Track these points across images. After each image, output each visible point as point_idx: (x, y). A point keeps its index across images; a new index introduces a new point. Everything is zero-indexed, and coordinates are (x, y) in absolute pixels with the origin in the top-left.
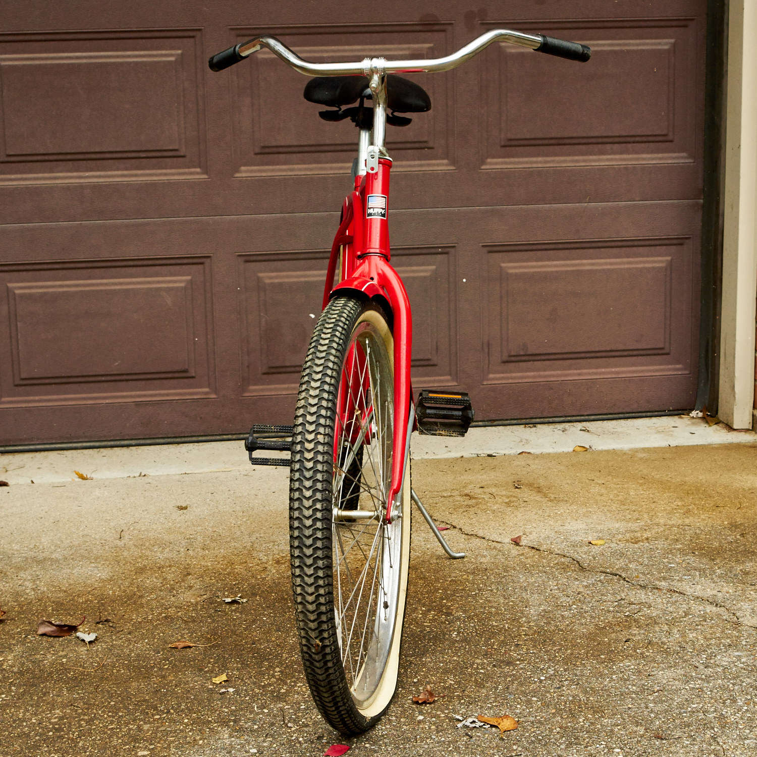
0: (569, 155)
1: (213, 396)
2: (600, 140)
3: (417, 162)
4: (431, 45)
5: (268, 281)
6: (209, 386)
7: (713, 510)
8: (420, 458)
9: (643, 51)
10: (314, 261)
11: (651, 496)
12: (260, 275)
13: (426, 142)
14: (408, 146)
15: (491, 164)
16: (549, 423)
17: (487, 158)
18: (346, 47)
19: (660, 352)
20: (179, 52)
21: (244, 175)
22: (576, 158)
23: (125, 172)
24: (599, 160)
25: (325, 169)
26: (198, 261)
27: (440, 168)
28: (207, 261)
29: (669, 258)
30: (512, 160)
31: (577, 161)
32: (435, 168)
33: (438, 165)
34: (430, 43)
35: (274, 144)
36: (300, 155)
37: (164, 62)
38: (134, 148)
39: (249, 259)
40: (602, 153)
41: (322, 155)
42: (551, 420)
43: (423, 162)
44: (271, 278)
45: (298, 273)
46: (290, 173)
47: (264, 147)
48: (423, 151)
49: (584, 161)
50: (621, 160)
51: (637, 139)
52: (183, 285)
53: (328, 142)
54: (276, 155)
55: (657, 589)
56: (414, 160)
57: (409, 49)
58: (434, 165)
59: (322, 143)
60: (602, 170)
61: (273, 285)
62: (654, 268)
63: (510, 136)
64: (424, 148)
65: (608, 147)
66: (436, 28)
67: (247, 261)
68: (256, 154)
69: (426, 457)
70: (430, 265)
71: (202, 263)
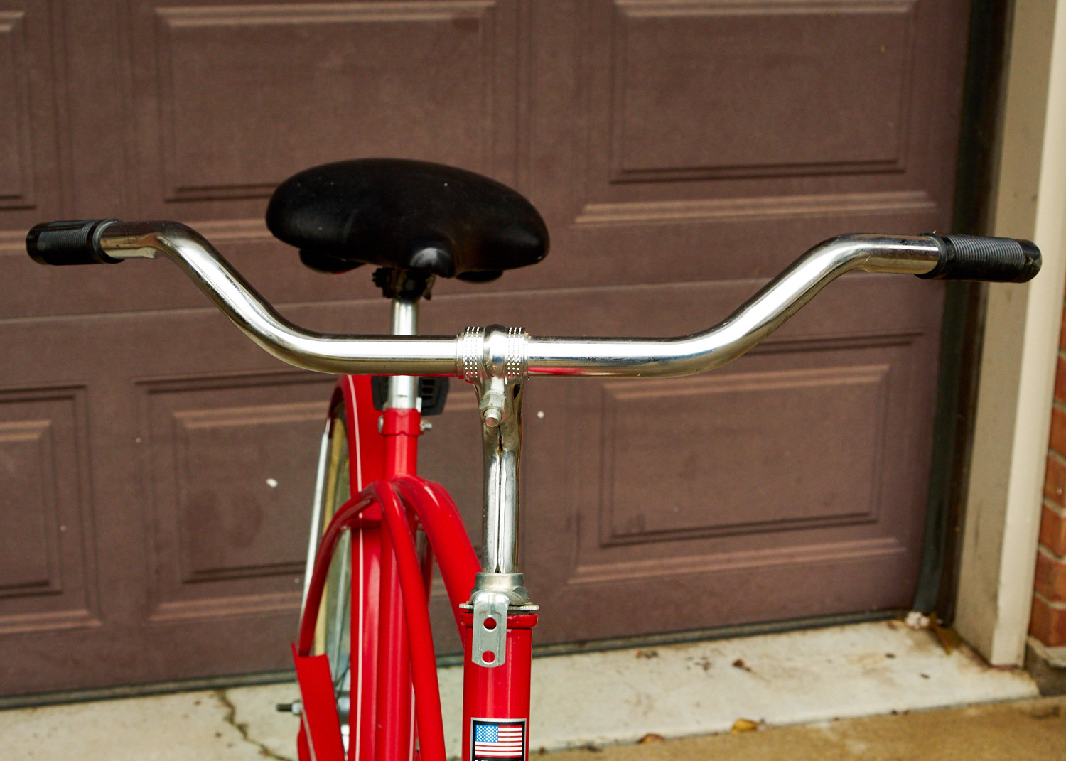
0: (728, 195)
1: (95, 623)
2: (782, 171)
4: (492, 3)
5: (191, 426)
6: (88, 606)
9: (863, 16)
12: (178, 415)
15: (592, 213)
16: (676, 642)
17: (587, 202)
19: (862, 519)
20: (19, 15)
22: (740, 201)
24: (779, 206)
26: (65, 393)
28: (80, 394)
29: (885, 367)
30: (629, 206)
31: (742, 207)
35: (201, 183)
39: (156, 388)
40: (784, 192)
42: (679, 636)
44: (196, 420)
45: (249, 410)
47: (181, 190)
49: (754, 207)
50: (818, 204)
51: (846, 168)
52: (35, 436)
57: (451, 10)
60: (783, 222)
61: (201, 433)
62: (860, 385)
63: (628, 165)
65: (795, 182)
67: (152, 392)
68: (168, 201)
71: (71, 398)
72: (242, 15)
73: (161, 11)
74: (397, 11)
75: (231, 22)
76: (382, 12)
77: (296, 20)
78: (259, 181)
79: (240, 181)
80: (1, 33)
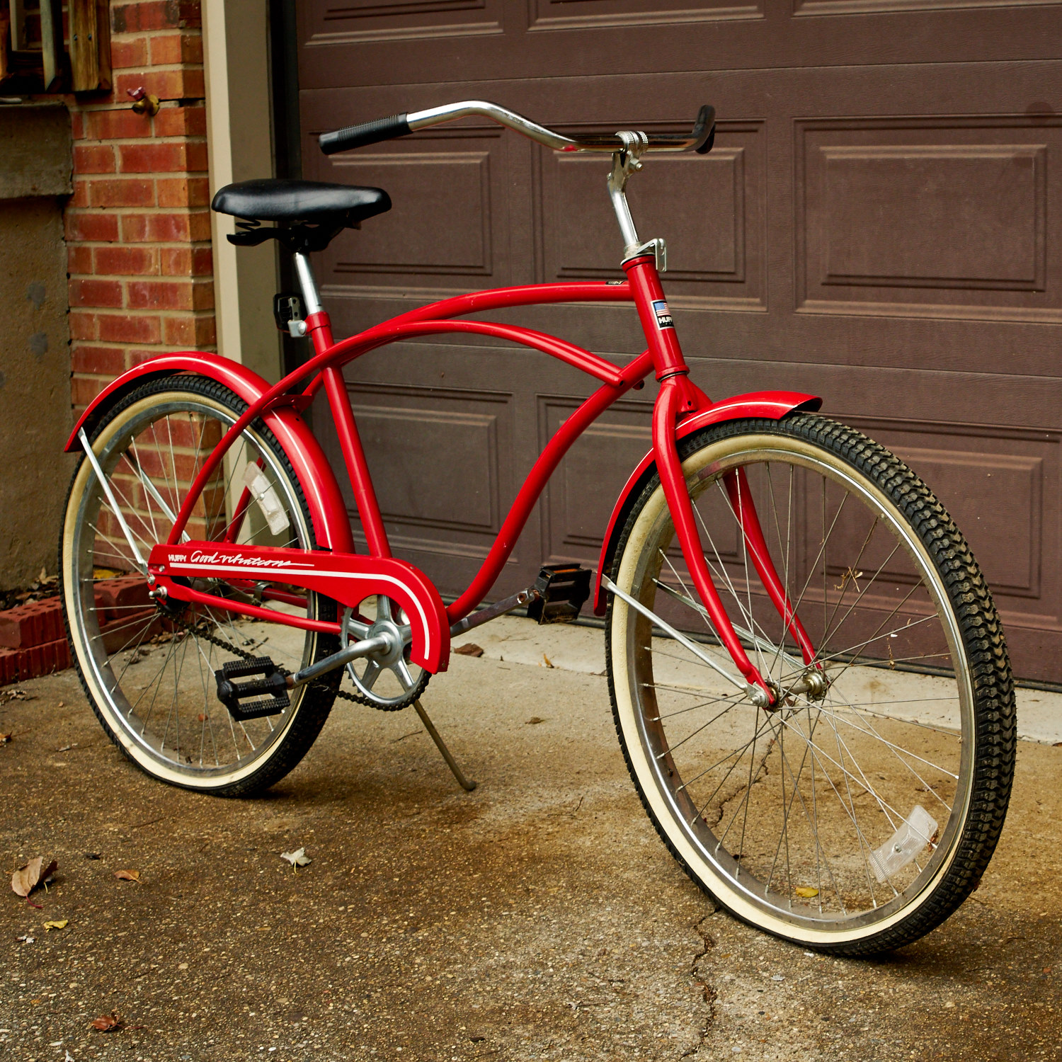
3: (1021, 310)
4: (1044, 146)
10: (887, 433)
13: (1032, 282)
14: (1010, 285)
18: (935, 147)
21: (807, 310)
23: (680, 297)
25: (904, 310)
27: (1050, 320)
32: (1044, 320)
33: (1049, 315)
34: (1043, 143)
35: (842, 272)
36: (875, 290)
37: (722, 162)
38: (687, 268)
41: (902, 291)
43: (1029, 310)
46: (861, 313)
47: (832, 276)
48: (1031, 295)
53: (906, 274)
54: (847, 288)
56: (1018, 305)
57: (1013, 151)
58: (1043, 315)
59: (901, 274)
64: (1031, 290)
66: (1049, 122)
68: (823, 284)
70: (1034, 455)
72: (873, 152)
73: (823, 148)
74: (975, 151)
75: (865, 157)
76: (965, 151)
77: (906, 157)
78: (880, 274)
79: (867, 273)
80: (728, 162)
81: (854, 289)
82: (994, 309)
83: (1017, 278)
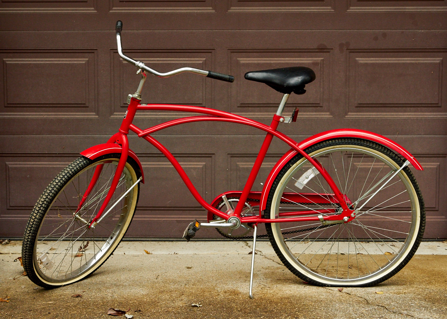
0: (389, 112)
2: (404, 105)
3: (314, 113)
4: (323, 59)
5: (241, 166)
7: (443, 283)
8: (308, 253)
9: (426, 63)
11: (414, 275)
12: (238, 163)
13: (319, 104)
14: (310, 105)
15: (350, 115)
17: (348, 112)
18: (282, 59)
19: (434, 209)
20: (204, 59)
22: (392, 113)
24: (403, 115)
26: (209, 155)
27: (325, 116)
28: (213, 156)
29: (438, 164)
30: (361, 113)
31: (393, 115)
32: (323, 116)
33: (324, 115)
34: (322, 58)
35: (246, 102)
36: (258, 108)
37: (197, 63)
39: (233, 156)
40: (405, 111)
42: (377, 240)
43: (317, 113)
44: (243, 165)
46: (253, 116)
47: (242, 104)
48: (318, 108)
49: (396, 115)
50: (415, 115)
51: (423, 105)
52: (201, 166)
53: (272, 102)
54: (247, 108)
55: (401, 314)
56: (313, 112)
57: (312, 60)
58: (322, 115)
60: (405, 120)
61: (243, 168)
62: (430, 168)
63: (359, 102)
64: (318, 107)
65: (408, 109)
66: (325, 50)
67: (231, 157)
68: (238, 107)
69: (311, 253)
71: (211, 157)
72: (258, 60)
73: (238, 59)
74: (298, 60)
75: (256, 62)
76: (294, 60)
77: (272, 62)
78: (261, 103)
79: (256, 102)
80: (200, 64)
81: (250, 108)
82: (304, 113)
83: (313, 103)
